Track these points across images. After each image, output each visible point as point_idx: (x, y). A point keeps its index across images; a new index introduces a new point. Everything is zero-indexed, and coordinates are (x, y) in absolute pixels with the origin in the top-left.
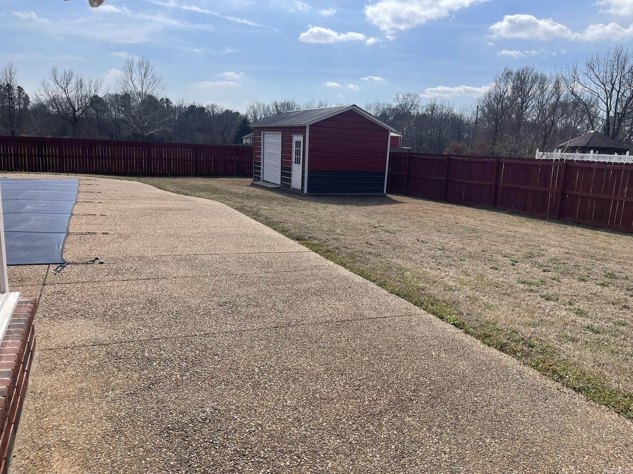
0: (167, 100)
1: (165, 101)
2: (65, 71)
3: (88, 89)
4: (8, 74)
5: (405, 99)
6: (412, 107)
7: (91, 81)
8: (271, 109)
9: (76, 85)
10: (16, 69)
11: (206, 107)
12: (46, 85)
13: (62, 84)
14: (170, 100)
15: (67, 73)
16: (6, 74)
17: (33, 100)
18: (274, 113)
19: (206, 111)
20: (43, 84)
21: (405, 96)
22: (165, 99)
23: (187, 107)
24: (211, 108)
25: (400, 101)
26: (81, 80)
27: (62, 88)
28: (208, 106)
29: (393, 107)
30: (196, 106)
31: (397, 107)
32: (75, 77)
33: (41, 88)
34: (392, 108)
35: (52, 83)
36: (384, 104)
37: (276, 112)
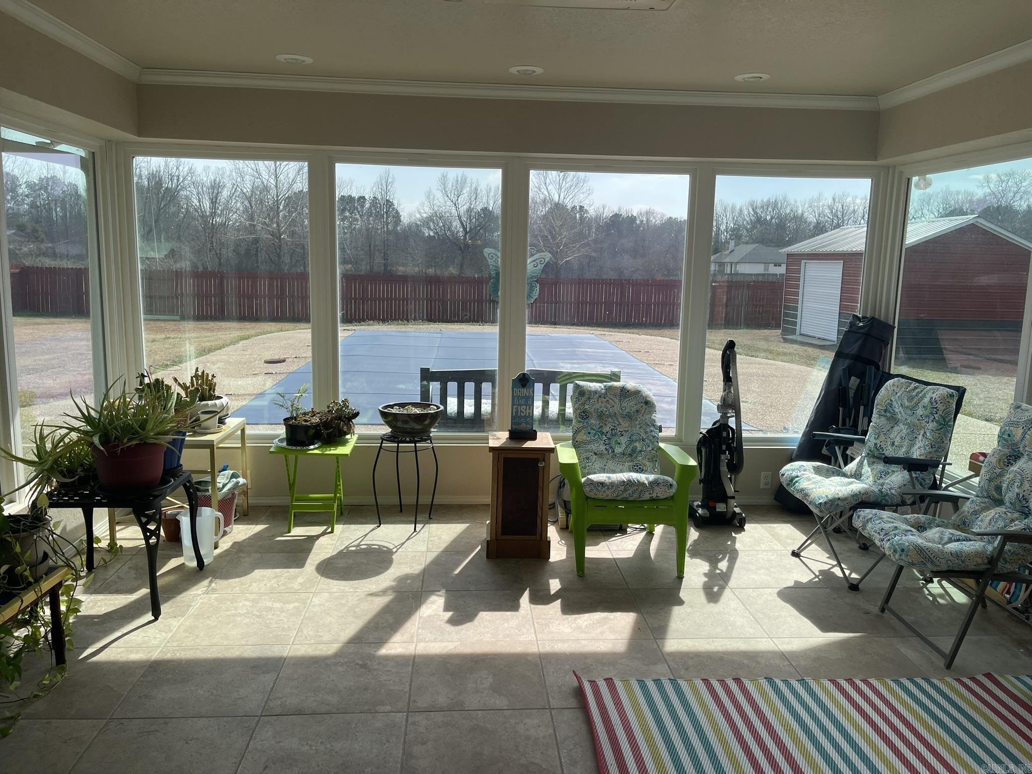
0: (581, 207)
1: (578, 209)
2: (457, 177)
3: (484, 200)
4: (384, 185)
5: (1003, 181)
6: (1018, 196)
7: (490, 189)
8: (746, 213)
9: (468, 196)
10: (394, 178)
11: (638, 215)
12: (431, 197)
13: (453, 195)
14: (585, 208)
15: (459, 179)
16: (382, 185)
17: (405, 219)
18: (751, 220)
19: (638, 222)
20: (428, 197)
21: (1003, 178)
22: (578, 208)
23: (609, 217)
24: (645, 216)
25: (992, 186)
26: (476, 189)
27: (452, 201)
28: (641, 213)
29: (977, 197)
30: (621, 215)
31: (985, 197)
32: (469, 185)
33: (426, 202)
34: (974, 199)
35: (439, 195)
36: (958, 193)
37: (753, 218)
